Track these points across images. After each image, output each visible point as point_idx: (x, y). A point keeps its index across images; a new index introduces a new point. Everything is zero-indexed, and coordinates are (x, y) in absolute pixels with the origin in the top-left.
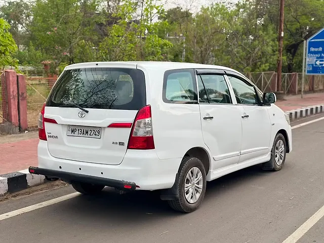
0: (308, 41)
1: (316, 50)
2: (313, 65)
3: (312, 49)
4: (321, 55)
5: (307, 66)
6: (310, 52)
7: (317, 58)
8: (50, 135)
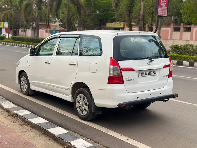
8: (128, 79)
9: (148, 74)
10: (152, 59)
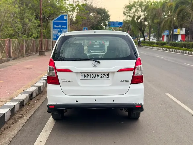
0: (53, 21)
1: (58, 26)
2: (56, 35)
3: (56, 26)
4: (60, 30)
5: (53, 36)
6: (54, 28)
7: (59, 31)
8: (64, 80)
9: (95, 77)
10: (99, 61)
